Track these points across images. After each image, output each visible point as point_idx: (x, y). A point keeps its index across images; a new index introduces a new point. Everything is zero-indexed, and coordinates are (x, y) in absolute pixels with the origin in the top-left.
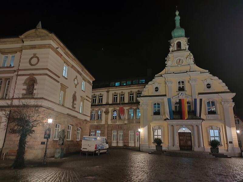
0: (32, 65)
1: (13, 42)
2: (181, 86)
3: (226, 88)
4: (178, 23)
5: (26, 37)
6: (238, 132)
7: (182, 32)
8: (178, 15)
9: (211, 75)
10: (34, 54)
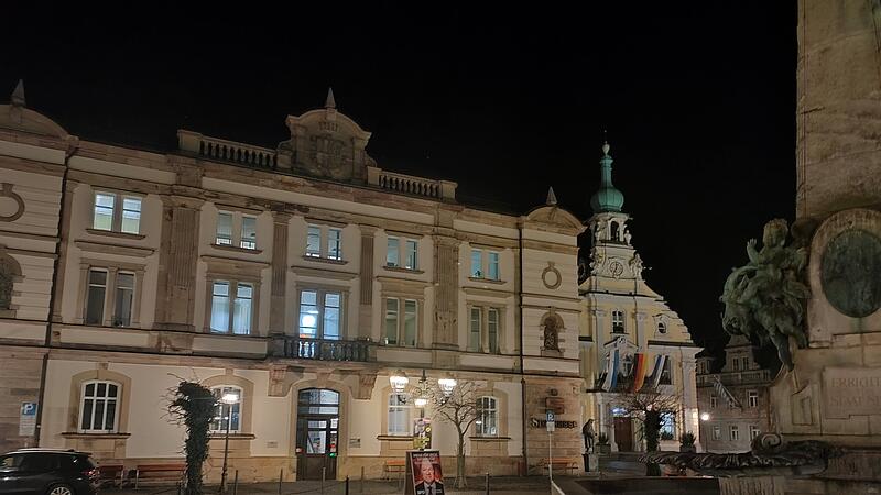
0: (549, 287)
1: (493, 222)
2: (618, 322)
3: (687, 338)
4: (608, 175)
5: (534, 221)
6: (706, 417)
7: (615, 200)
8: (609, 153)
9: (667, 307)
10: (549, 263)
